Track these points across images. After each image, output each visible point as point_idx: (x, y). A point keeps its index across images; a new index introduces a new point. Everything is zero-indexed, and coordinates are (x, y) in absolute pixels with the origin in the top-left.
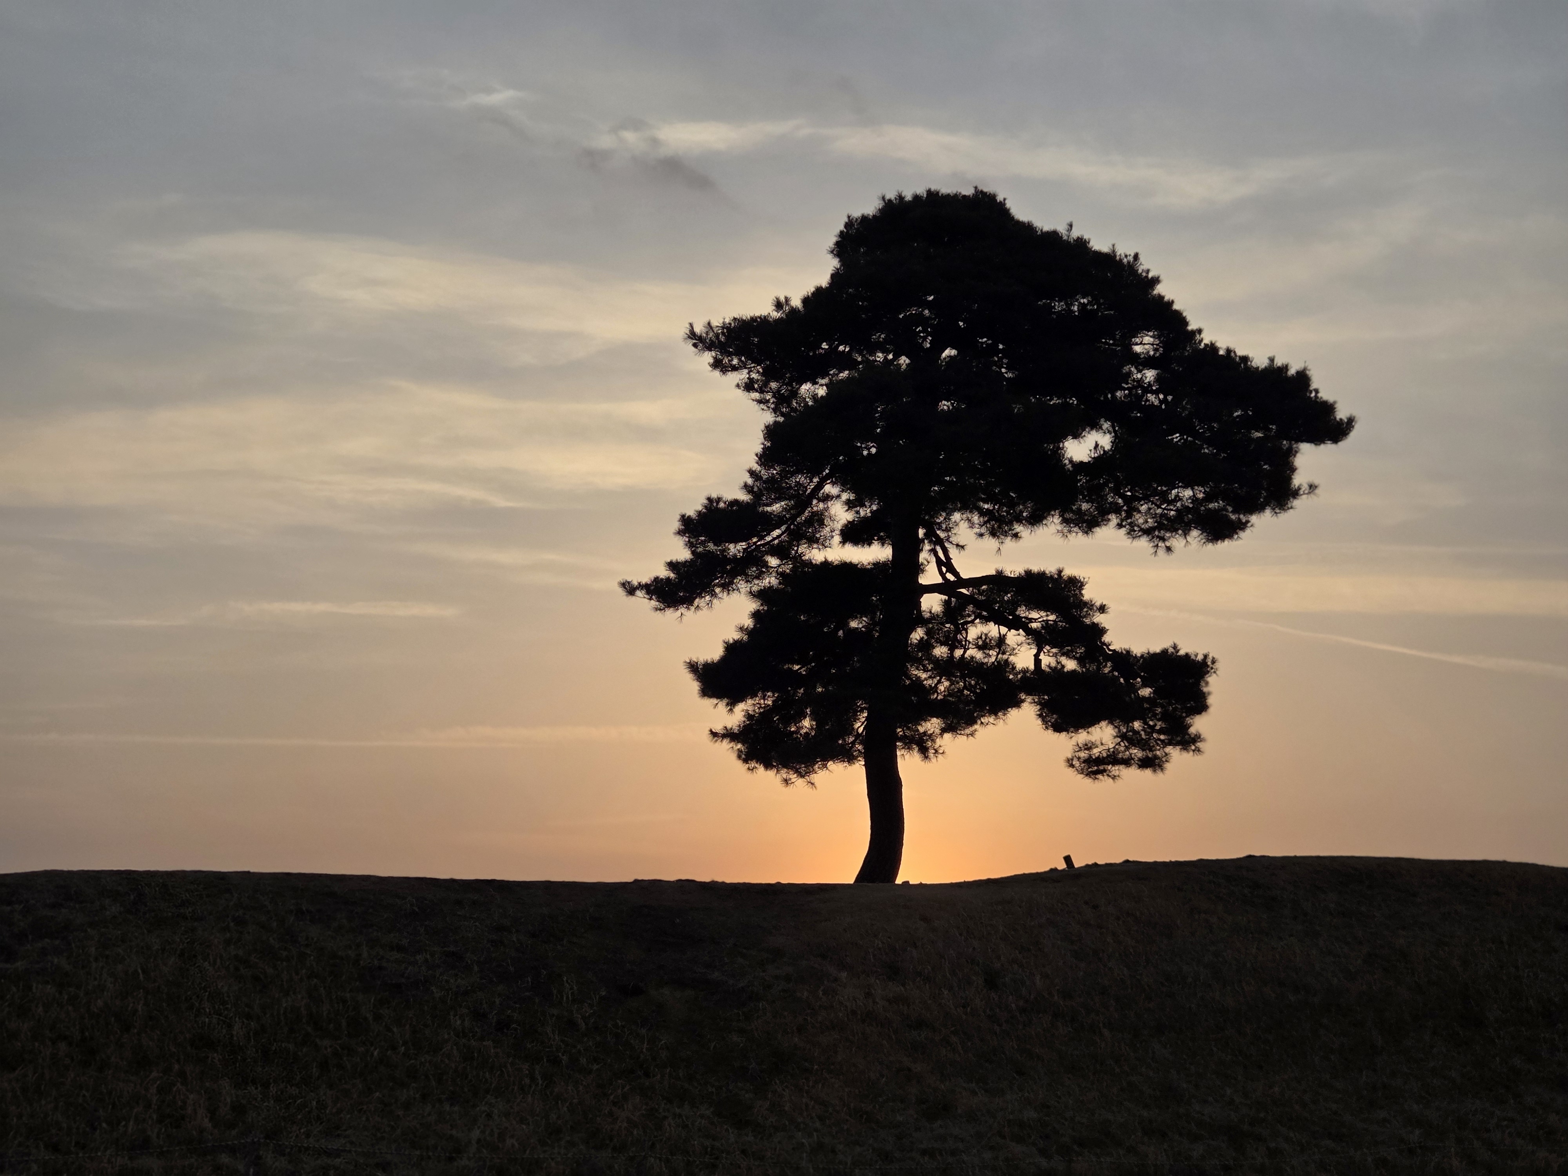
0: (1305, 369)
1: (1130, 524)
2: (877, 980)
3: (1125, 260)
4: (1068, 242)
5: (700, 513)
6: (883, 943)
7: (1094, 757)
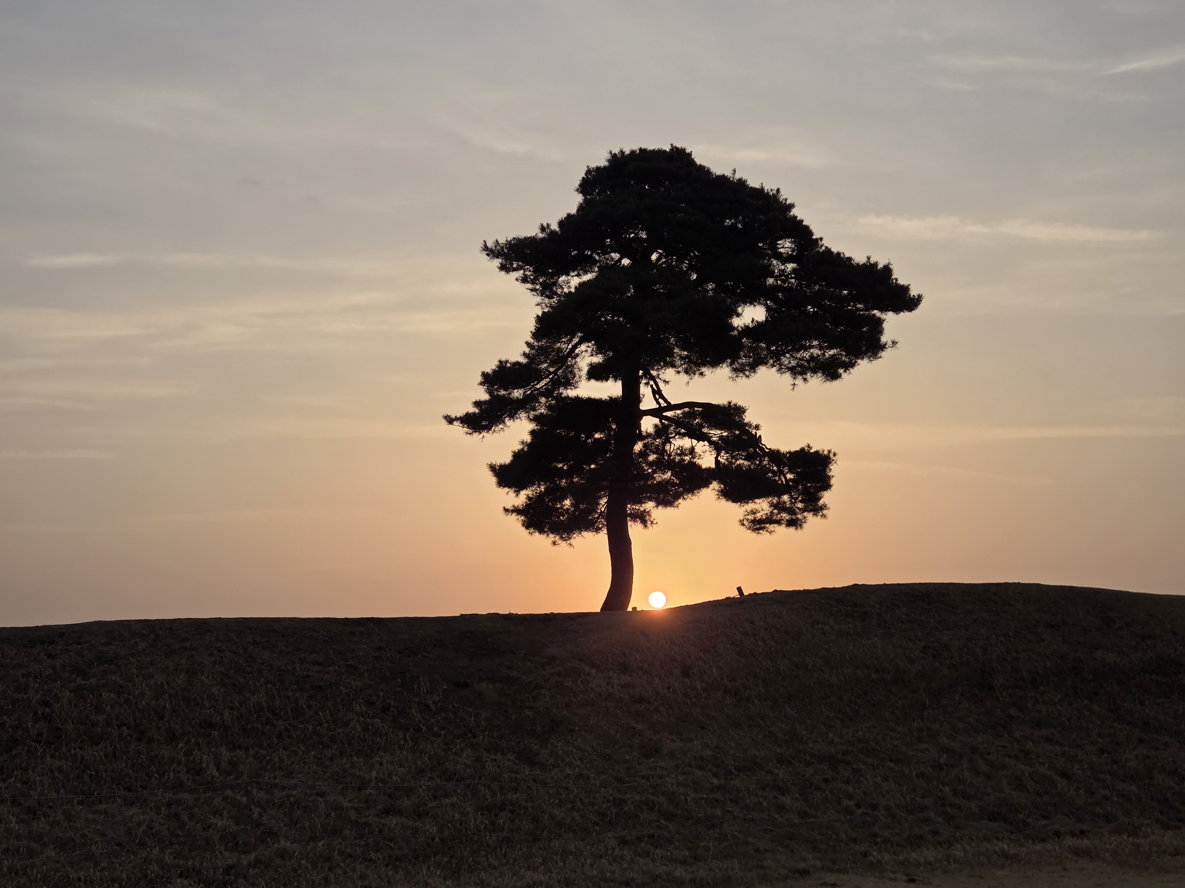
0: (889, 264)
1: (778, 364)
2: (615, 674)
3: (771, 193)
4: (733, 182)
5: (494, 371)
6: (618, 650)
7: (757, 519)
